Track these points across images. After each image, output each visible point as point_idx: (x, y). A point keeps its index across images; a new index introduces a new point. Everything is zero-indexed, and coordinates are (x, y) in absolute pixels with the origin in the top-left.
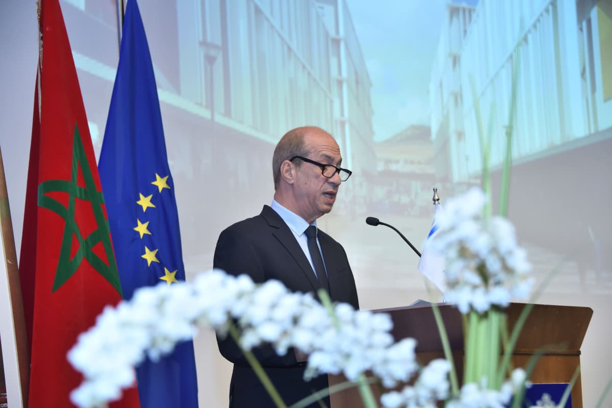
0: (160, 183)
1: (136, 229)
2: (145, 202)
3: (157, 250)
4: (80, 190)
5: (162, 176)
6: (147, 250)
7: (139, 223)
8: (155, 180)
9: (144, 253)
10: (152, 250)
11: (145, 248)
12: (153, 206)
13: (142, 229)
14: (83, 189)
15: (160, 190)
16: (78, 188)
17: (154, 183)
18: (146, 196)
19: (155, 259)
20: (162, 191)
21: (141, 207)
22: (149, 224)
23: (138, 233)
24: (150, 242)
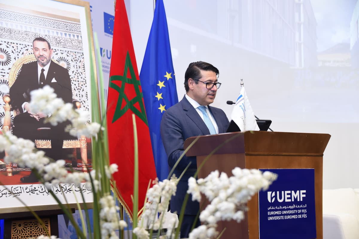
0: (168, 76)
1: (156, 96)
2: (161, 85)
3: (165, 106)
4: (128, 80)
5: (169, 73)
6: (161, 105)
7: (158, 93)
8: (166, 74)
9: (160, 107)
10: (163, 105)
11: (160, 105)
12: (164, 86)
13: (159, 96)
14: (130, 79)
15: (168, 79)
16: (127, 79)
17: (165, 76)
18: (161, 82)
19: (164, 110)
20: (169, 80)
21: (159, 87)
22: (162, 94)
23: (157, 98)
24: (162, 102)
